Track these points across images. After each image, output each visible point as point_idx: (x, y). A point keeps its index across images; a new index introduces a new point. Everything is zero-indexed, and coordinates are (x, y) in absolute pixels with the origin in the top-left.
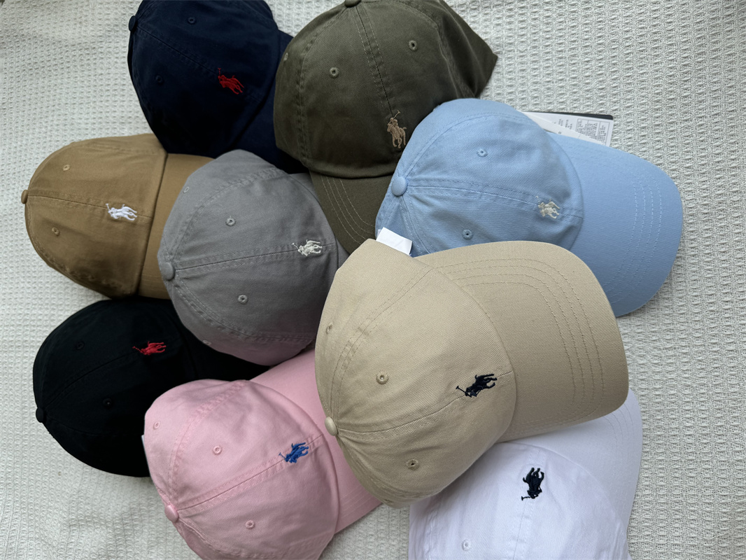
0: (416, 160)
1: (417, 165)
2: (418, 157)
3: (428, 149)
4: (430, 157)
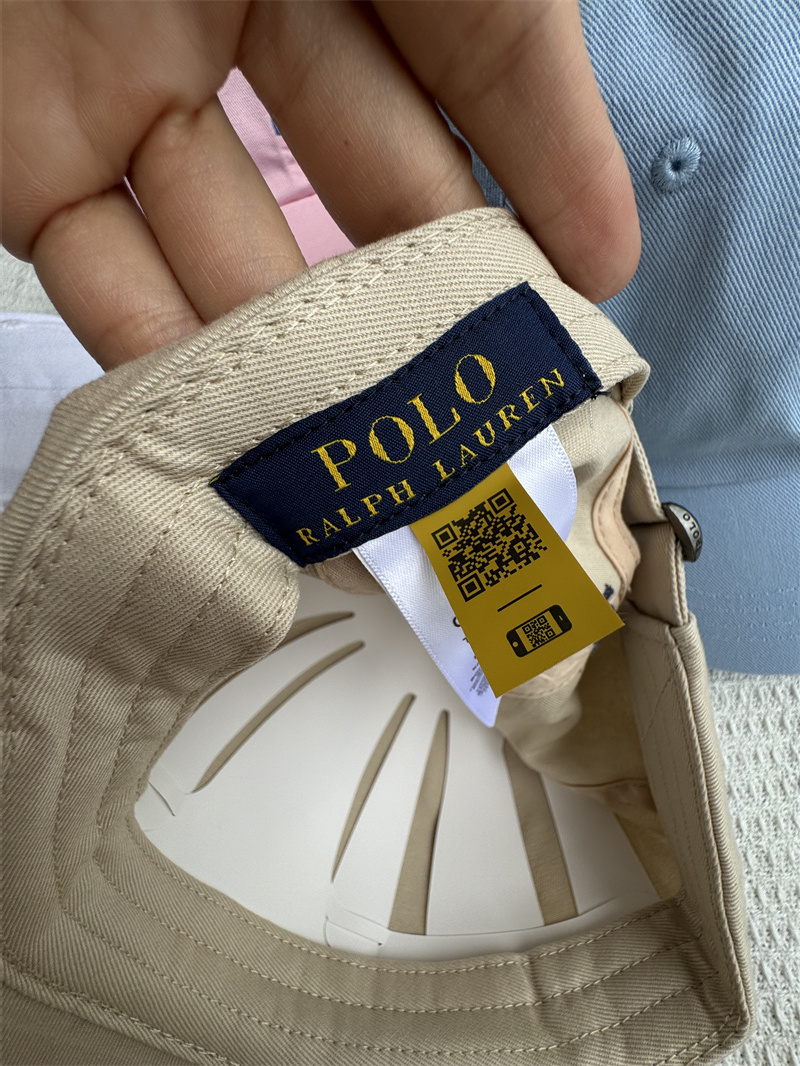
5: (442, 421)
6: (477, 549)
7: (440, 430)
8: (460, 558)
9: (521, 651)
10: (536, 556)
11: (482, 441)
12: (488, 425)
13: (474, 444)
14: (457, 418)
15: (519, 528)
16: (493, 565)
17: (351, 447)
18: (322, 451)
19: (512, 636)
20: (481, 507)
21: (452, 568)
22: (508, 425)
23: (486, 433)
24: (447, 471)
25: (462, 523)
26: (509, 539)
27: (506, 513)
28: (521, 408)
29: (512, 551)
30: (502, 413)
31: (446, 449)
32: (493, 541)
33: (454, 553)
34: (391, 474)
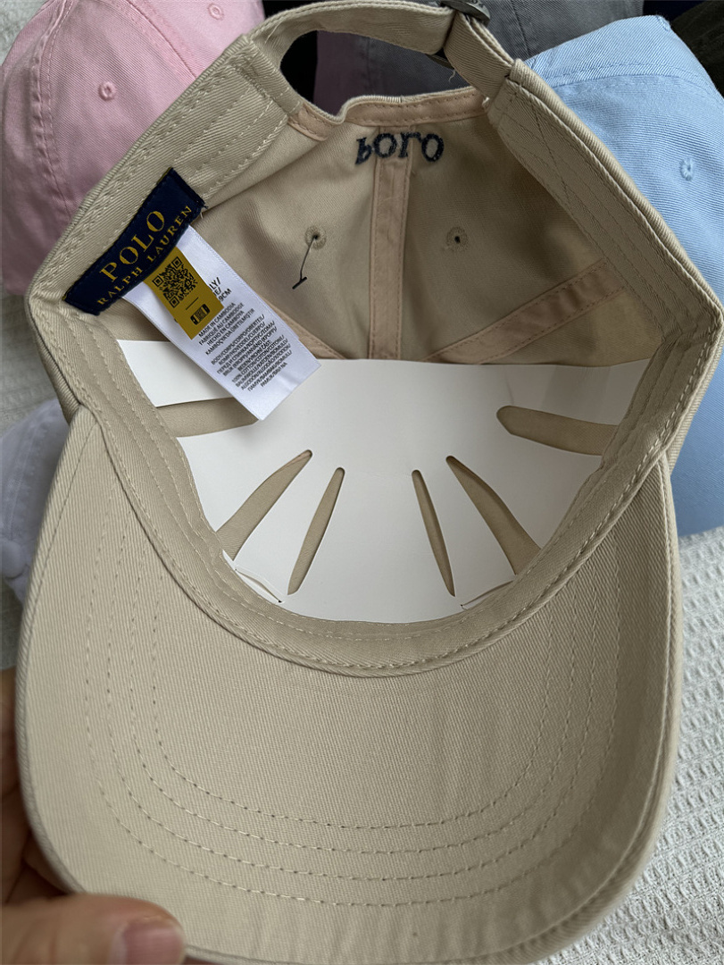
0: (581, 76)
1: (579, 86)
2: (589, 75)
3: (617, 78)
4: (612, 96)
5: (146, 241)
6: (173, 285)
7: (147, 245)
8: (167, 290)
9: (196, 323)
10: (194, 286)
11: (164, 243)
12: (165, 237)
13: (161, 245)
14: (152, 238)
15: (186, 275)
16: (180, 292)
17: (114, 264)
18: (103, 270)
19: (192, 318)
20: (169, 266)
21: (165, 295)
22: (172, 234)
23: (165, 240)
24: (153, 258)
25: (163, 274)
26: (183, 280)
27: (180, 268)
28: (176, 225)
29: (186, 285)
30: (169, 231)
31: (151, 251)
32: (178, 281)
33: (164, 288)
34: (132, 267)
